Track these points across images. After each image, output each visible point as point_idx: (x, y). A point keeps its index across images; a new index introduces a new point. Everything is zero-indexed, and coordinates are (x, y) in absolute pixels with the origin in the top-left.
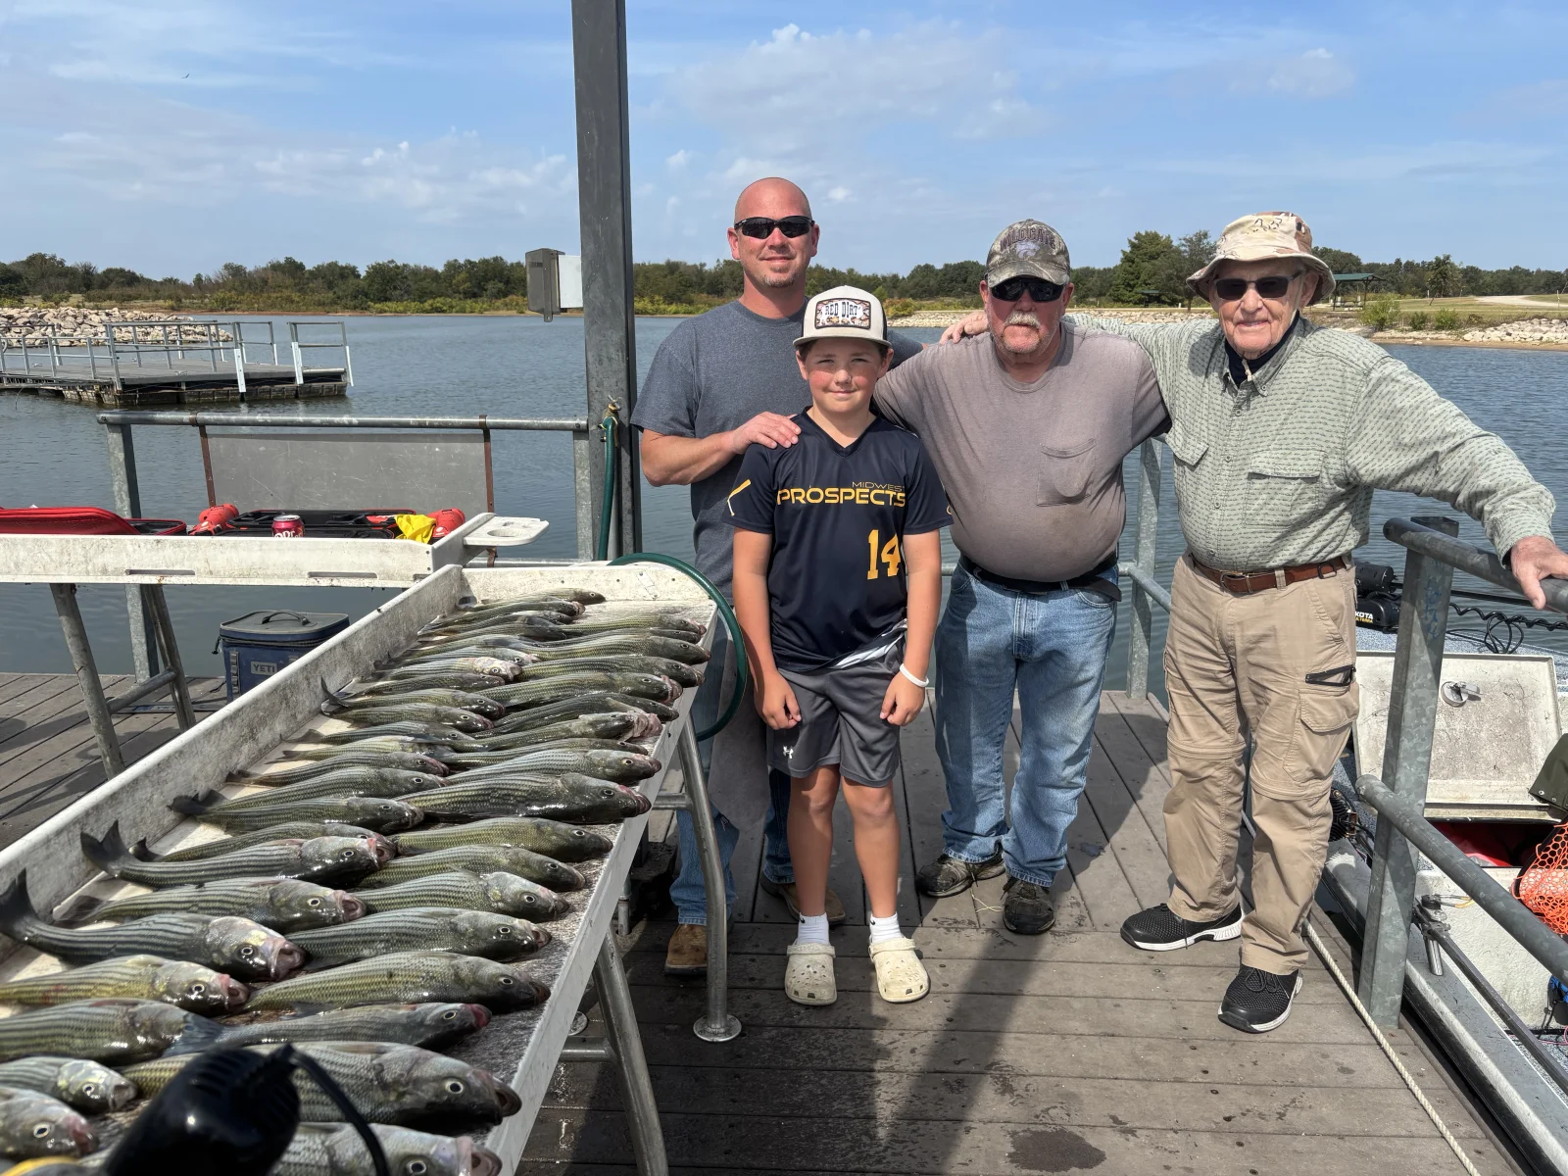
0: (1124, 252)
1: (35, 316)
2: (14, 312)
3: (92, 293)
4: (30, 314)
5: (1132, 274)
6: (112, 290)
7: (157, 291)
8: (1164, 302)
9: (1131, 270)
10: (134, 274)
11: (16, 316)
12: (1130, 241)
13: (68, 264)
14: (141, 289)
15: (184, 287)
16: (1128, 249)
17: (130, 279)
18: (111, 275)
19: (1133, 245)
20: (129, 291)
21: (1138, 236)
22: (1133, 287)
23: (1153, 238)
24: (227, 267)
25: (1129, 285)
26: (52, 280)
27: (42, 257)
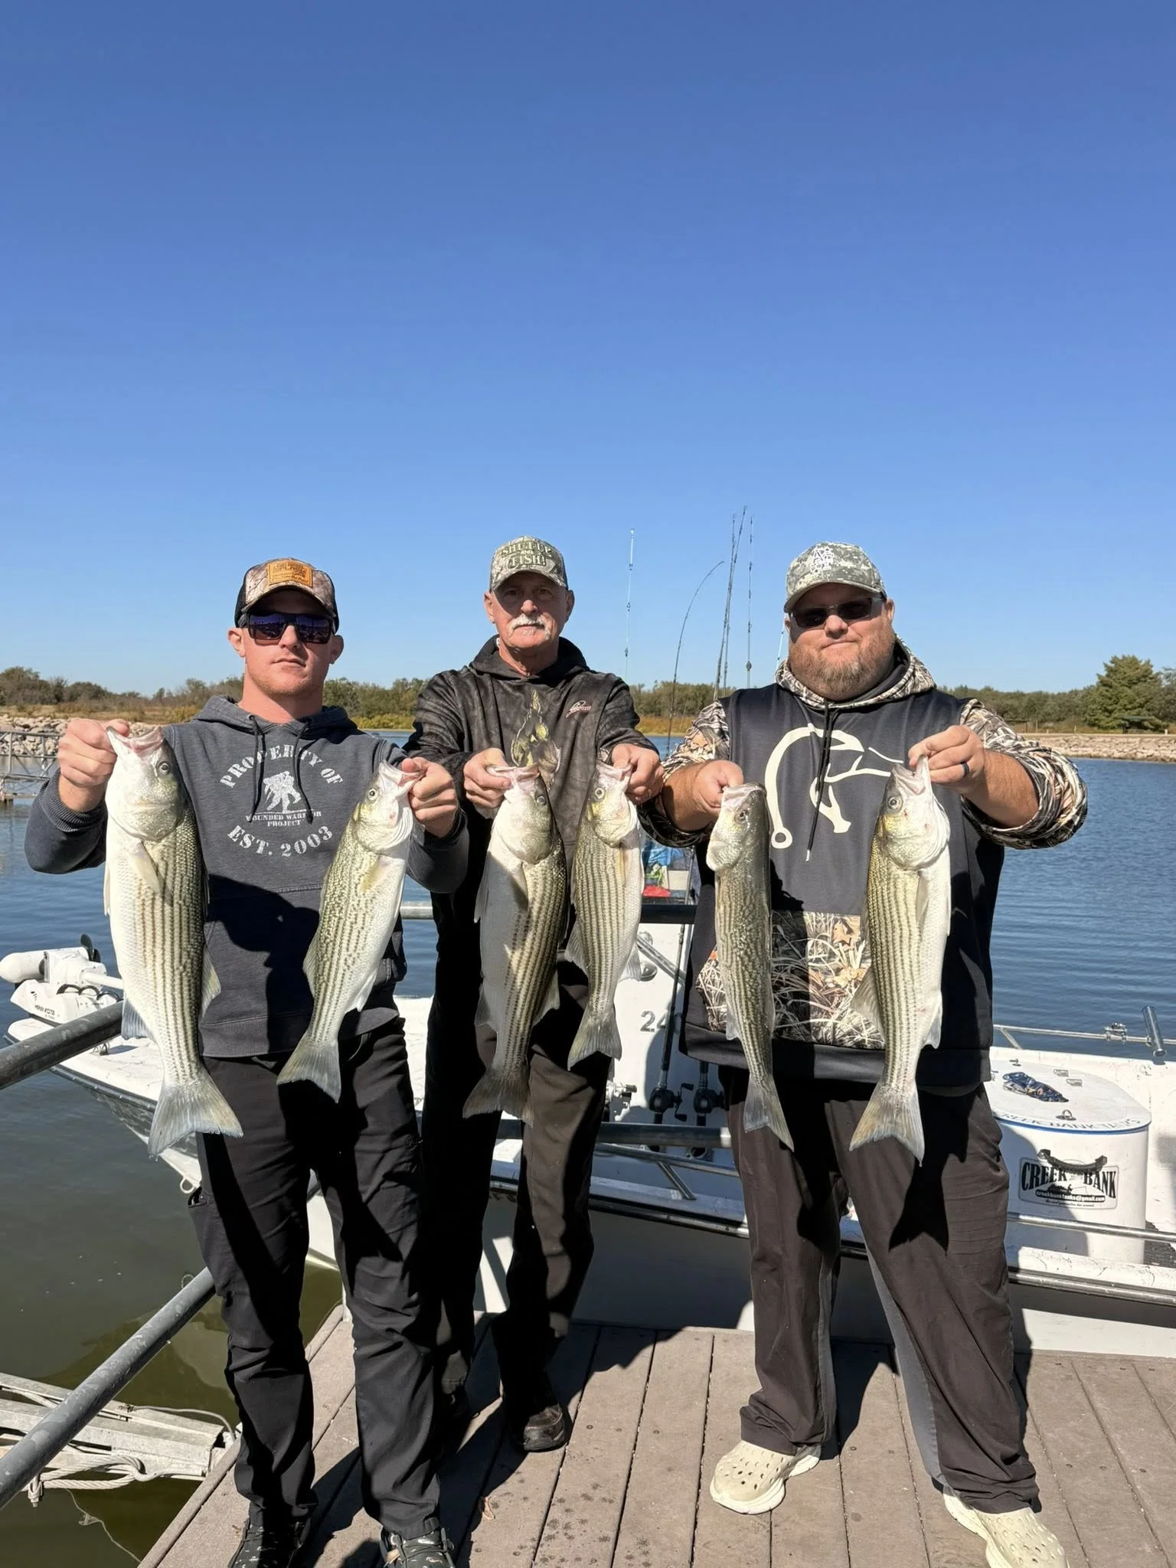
0: (1099, 676)
1: (49, 726)
2: (30, 722)
3: (62, 705)
4: (44, 724)
5: (1110, 699)
6: (81, 702)
7: (122, 704)
8: (1146, 728)
9: (1108, 694)
10: (99, 687)
11: (32, 725)
12: (1106, 665)
13: (42, 677)
14: (107, 702)
15: (146, 701)
16: (1104, 673)
17: (97, 693)
18: (79, 688)
19: (1110, 670)
20: (95, 703)
21: (1114, 660)
22: (1111, 712)
23: (1133, 662)
24: (189, 682)
25: (1106, 710)
26: (27, 692)
27: (20, 670)
